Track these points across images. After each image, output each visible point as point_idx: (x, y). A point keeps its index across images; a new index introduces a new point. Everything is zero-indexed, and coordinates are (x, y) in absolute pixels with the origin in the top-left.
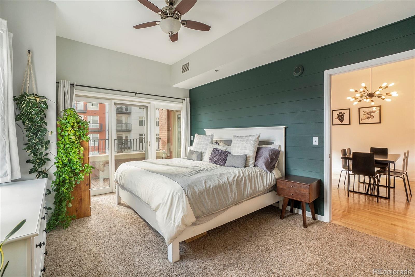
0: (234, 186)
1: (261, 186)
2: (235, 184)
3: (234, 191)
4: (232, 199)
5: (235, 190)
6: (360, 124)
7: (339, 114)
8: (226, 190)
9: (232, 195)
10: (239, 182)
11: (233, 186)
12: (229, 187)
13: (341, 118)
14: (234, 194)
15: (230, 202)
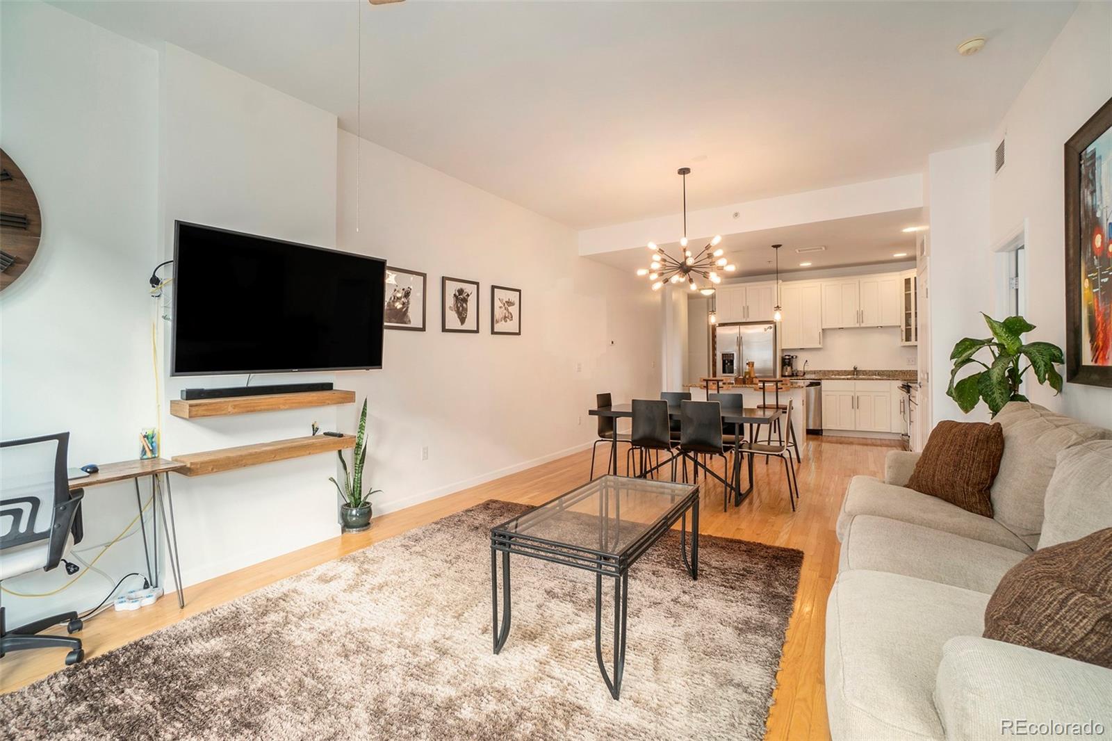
6: (493, 332)
7: (457, 294)
13: (461, 308)
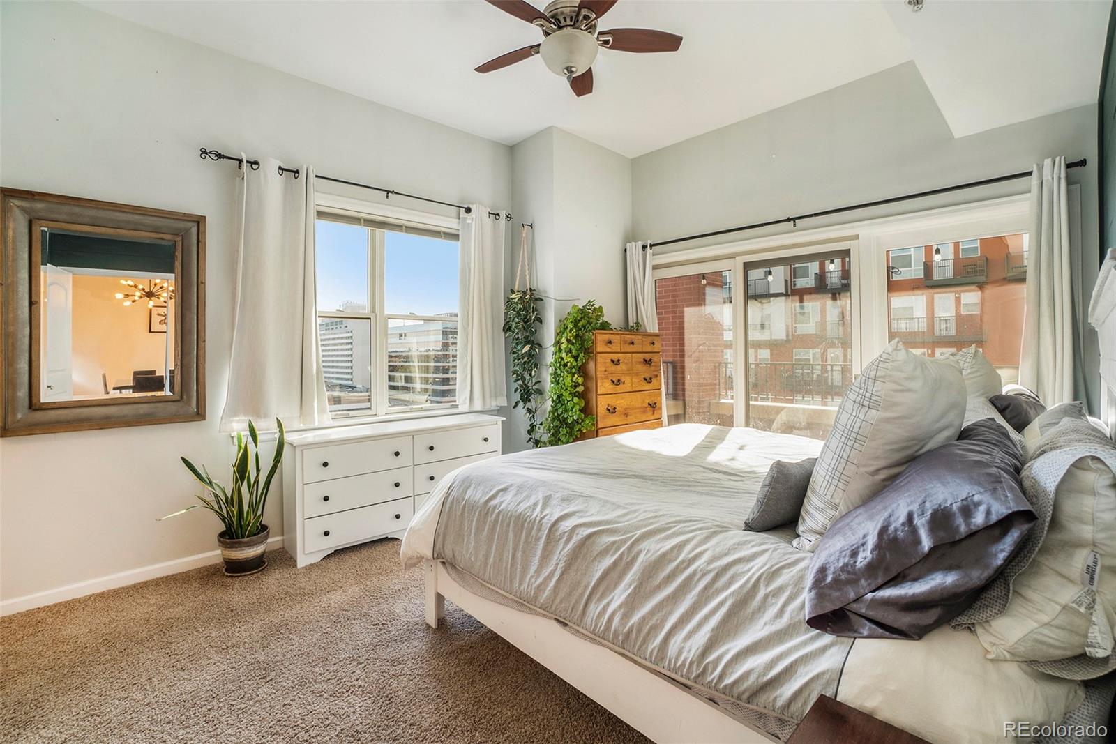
0: (562, 552)
1: (688, 644)
2: (570, 546)
3: (552, 568)
4: (534, 586)
5: (557, 564)
8: (530, 545)
9: (538, 572)
10: (596, 553)
11: (561, 547)
12: (542, 541)
14: (546, 575)
15: (522, 588)
